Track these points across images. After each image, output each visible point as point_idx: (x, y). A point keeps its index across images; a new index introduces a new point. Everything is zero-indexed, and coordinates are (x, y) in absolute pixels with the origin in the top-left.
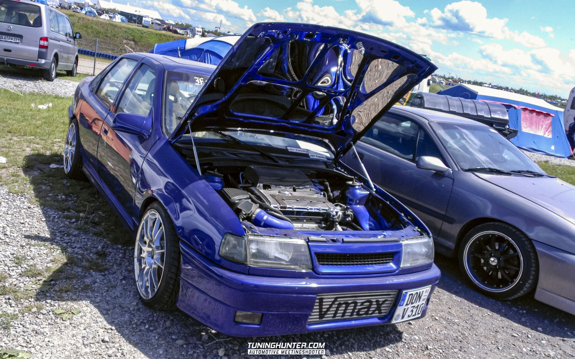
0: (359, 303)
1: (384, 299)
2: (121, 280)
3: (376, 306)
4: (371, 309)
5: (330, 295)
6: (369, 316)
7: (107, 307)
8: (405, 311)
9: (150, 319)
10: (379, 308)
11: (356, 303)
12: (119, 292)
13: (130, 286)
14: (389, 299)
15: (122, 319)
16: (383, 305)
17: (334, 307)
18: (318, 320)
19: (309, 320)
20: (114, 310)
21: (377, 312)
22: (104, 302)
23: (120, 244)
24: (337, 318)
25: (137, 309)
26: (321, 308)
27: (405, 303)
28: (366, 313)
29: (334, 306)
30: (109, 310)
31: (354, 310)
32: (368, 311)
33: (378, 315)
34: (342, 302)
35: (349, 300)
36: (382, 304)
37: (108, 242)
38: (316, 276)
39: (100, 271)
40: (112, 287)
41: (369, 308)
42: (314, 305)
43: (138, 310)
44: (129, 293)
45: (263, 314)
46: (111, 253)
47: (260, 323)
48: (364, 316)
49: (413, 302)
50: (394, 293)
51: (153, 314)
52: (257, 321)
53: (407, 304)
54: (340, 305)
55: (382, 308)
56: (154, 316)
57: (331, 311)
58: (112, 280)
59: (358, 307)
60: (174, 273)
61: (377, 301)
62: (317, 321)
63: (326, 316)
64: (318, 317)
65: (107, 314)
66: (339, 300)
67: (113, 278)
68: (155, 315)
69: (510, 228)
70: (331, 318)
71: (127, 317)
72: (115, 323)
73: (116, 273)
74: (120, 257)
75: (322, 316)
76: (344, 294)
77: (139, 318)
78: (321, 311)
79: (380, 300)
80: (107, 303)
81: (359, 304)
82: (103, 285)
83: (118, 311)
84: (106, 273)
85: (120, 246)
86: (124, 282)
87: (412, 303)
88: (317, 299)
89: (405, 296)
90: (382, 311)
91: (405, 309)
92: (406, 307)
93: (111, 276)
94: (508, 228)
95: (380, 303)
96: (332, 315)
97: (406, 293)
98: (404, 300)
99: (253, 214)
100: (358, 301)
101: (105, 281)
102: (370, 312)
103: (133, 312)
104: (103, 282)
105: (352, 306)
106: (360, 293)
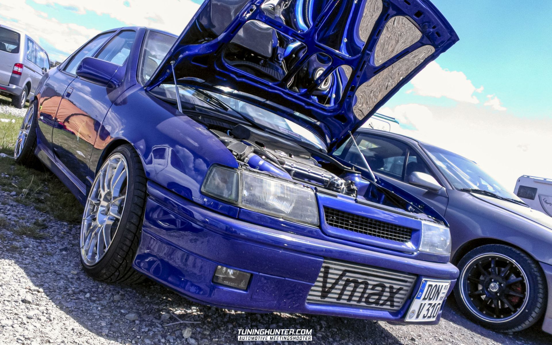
0: (371, 285)
1: (398, 287)
2: (61, 250)
3: (388, 294)
4: (383, 298)
5: (338, 265)
6: (379, 306)
7: (38, 270)
8: (421, 307)
9: (93, 290)
10: (391, 299)
11: (366, 284)
12: (56, 259)
13: (72, 257)
14: (405, 288)
15: (55, 284)
16: (397, 295)
17: (341, 285)
18: (319, 299)
19: (309, 297)
20: (45, 274)
21: (389, 303)
22: (34, 265)
23: (67, 221)
24: (342, 301)
25: (77, 279)
26: (325, 282)
27: (423, 297)
28: (377, 303)
29: (340, 282)
30: (39, 274)
31: (363, 293)
32: (379, 299)
33: (389, 307)
34: (351, 279)
35: (360, 278)
36: (396, 293)
37: (52, 218)
38: (323, 237)
39: (35, 238)
40: (48, 254)
41: (380, 294)
42: (317, 276)
43: (79, 279)
44: (68, 263)
45: (252, 275)
46: (52, 226)
47: (247, 289)
48: (374, 305)
49: (431, 297)
50: (411, 279)
51: (97, 285)
52: (243, 285)
53: (425, 299)
54: (348, 282)
55: (395, 300)
56: (98, 287)
57: (336, 289)
58: (50, 248)
59: (368, 291)
60: (134, 224)
61: (391, 288)
62: (319, 301)
63: (330, 295)
64: (320, 294)
65: (36, 276)
66: (347, 274)
67: (51, 247)
68: (100, 286)
69: (514, 249)
70: (335, 300)
71: (62, 283)
72: (44, 286)
73: (55, 243)
74: (64, 232)
75: (325, 294)
76: (355, 268)
77: (78, 287)
78: (324, 287)
79: (395, 286)
80: (39, 267)
81: (370, 287)
82: (36, 250)
83: (51, 276)
84: (43, 241)
85: (65, 223)
86: (64, 252)
87: (430, 299)
88: (323, 267)
89: (424, 286)
90: (395, 304)
91: (422, 304)
92: (424, 302)
93: (48, 245)
94: (510, 249)
95: (394, 291)
96: (337, 296)
97: (426, 281)
98: (422, 291)
99: (247, 157)
100: (369, 282)
101: (40, 248)
102: (381, 302)
103: (70, 280)
104: (37, 248)
105: (362, 288)
106: (373, 271)
